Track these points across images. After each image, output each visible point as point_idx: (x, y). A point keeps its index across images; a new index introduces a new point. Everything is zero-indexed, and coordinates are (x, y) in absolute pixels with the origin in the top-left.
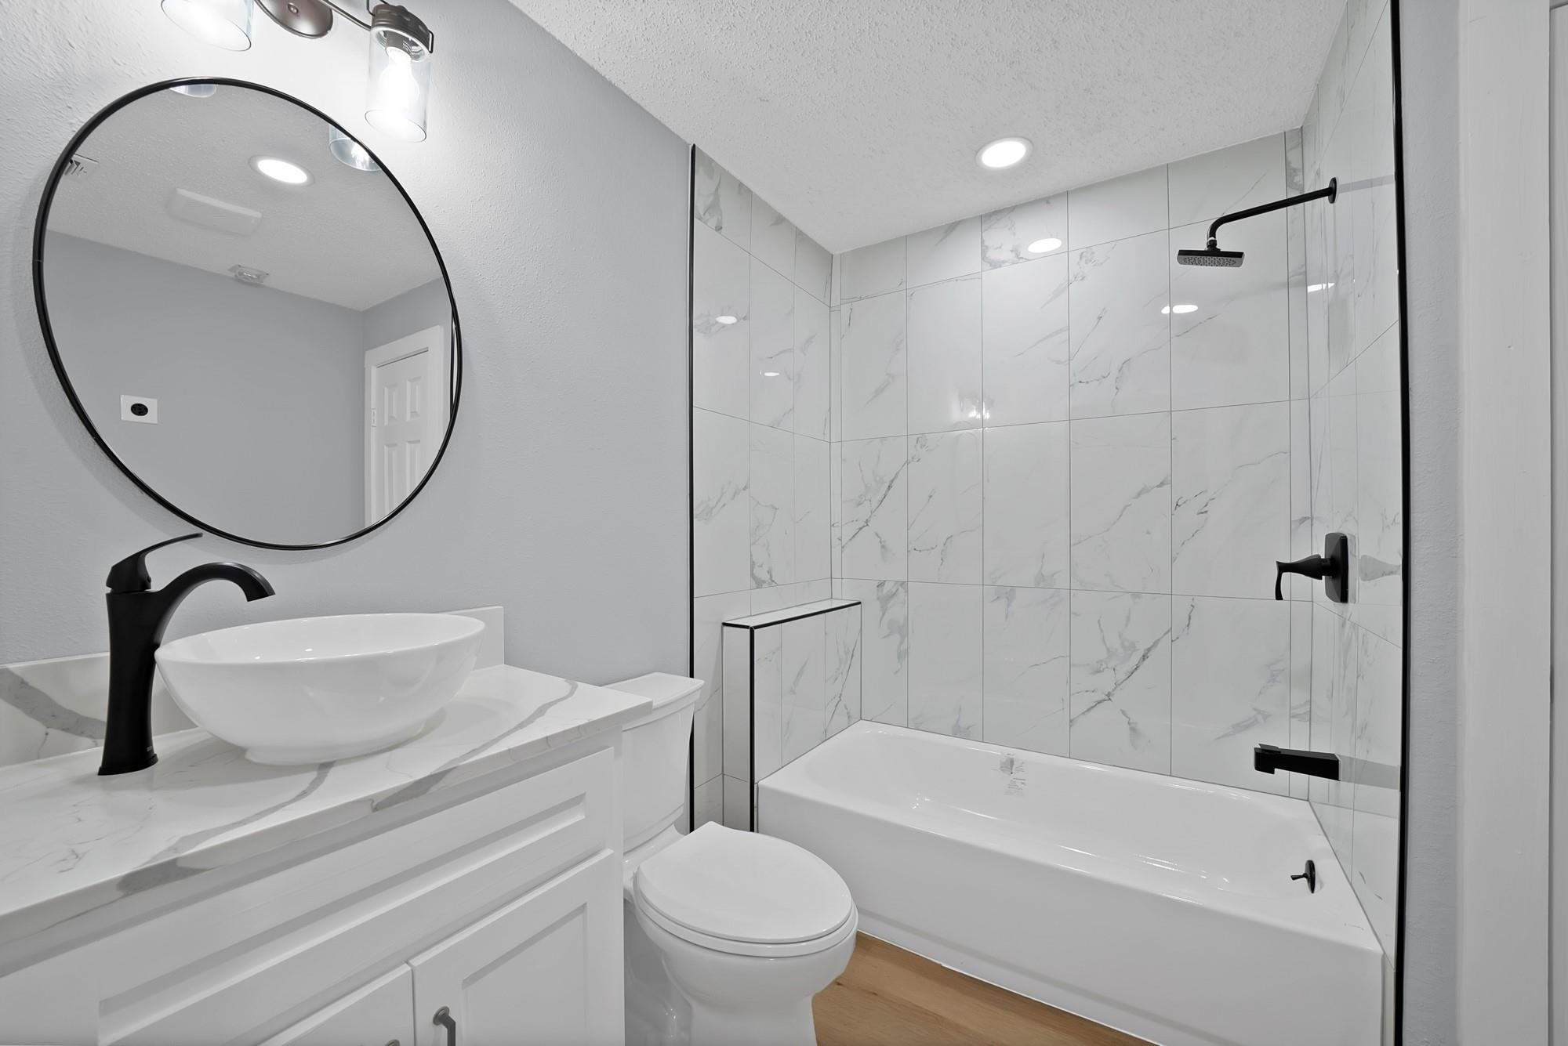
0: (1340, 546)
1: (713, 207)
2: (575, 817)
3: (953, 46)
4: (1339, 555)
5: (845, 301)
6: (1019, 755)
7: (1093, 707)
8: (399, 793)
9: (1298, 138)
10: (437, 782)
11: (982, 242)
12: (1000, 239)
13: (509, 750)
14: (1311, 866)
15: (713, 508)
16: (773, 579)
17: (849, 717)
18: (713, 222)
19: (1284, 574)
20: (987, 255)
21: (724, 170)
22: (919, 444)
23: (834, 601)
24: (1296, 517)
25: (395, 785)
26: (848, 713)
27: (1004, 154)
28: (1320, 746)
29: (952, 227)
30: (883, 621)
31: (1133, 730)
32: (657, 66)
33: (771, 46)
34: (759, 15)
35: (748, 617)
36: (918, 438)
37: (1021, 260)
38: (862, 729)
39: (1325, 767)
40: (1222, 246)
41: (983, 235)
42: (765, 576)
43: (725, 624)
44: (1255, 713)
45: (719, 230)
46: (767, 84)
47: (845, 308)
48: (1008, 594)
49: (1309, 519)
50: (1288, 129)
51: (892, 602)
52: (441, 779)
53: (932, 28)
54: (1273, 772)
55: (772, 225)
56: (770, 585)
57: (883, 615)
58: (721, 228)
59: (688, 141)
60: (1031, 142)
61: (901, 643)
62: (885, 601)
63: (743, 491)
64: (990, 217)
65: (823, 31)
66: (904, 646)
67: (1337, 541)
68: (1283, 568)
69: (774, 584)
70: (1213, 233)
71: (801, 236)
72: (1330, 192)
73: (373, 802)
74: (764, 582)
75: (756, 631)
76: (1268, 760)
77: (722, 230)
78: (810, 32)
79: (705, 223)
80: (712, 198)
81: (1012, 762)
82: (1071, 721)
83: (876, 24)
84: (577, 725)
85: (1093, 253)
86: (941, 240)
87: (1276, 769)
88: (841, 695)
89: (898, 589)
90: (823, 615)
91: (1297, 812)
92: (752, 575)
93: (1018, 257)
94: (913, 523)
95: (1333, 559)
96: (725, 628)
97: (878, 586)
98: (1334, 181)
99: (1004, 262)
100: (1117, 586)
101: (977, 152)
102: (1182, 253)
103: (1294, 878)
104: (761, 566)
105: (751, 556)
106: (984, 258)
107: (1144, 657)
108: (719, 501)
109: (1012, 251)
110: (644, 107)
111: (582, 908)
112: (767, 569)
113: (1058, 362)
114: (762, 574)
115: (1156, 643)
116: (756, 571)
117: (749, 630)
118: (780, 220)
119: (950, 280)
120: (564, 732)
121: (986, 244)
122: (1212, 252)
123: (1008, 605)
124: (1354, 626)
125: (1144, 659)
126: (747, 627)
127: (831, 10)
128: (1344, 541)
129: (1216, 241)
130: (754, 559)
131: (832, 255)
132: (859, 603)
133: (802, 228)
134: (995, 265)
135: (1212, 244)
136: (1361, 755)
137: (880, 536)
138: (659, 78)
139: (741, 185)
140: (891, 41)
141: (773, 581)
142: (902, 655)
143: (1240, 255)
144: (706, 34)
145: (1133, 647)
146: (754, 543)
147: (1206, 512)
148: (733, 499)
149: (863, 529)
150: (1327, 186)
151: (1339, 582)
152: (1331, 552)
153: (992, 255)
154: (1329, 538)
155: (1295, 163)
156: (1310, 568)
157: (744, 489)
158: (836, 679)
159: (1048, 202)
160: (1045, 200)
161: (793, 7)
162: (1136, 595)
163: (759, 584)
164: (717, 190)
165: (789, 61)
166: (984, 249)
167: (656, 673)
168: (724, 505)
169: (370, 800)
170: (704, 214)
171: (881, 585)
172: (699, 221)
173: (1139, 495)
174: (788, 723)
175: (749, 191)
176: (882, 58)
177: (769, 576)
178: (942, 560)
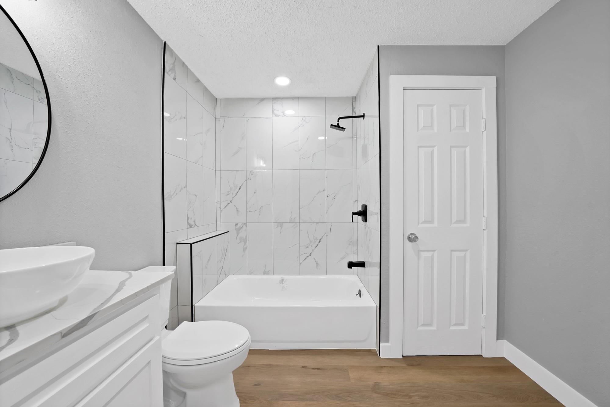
0: (365, 207)
1: (172, 69)
2: (144, 326)
3: (273, 43)
4: (365, 210)
5: (222, 117)
6: (285, 277)
7: (306, 258)
8: (74, 327)
9: (354, 99)
10: (91, 319)
11: (273, 107)
12: (278, 107)
13: (121, 300)
14: (360, 291)
15: (172, 195)
16: (196, 224)
17: (225, 275)
18: (172, 76)
19: (354, 215)
20: (274, 112)
21: (177, 56)
22: (251, 174)
23: (217, 232)
24: (354, 200)
25: (70, 325)
26: (225, 273)
27: (282, 81)
28: (360, 260)
29: (263, 99)
30: (238, 238)
31: (317, 263)
32: (155, 5)
33: (209, 18)
34: (207, 6)
35: (186, 240)
36: (250, 172)
37: (285, 116)
38: (230, 278)
39: (362, 265)
40: (341, 125)
41: (273, 105)
42: (193, 223)
43: (178, 243)
44: (346, 254)
45: (175, 79)
46: (204, 31)
47: (222, 120)
48: (281, 225)
49: (357, 201)
50: (353, 96)
51: (241, 230)
52: (93, 317)
53: (268, 35)
54: (352, 268)
55: (195, 82)
56: (194, 227)
57: (238, 235)
58: (176, 79)
59: (162, 39)
60: (291, 80)
61: (245, 244)
62: (238, 231)
63: (184, 189)
64: (275, 99)
65: (230, 21)
66: (245, 246)
67: (365, 206)
68: (354, 214)
69: (196, 226)
70: (338, 121)
71: (205, 89)
72: (363, 116)
73: (62, 333)
74: (192, 225)
75: (193, 245)
76: (351, 265)
77: (176, 80)
78: (225, 20)
79: (169, 75)
80: (172, 66)
81: (283, 280)
82: (300, 264)
83: (250, 27)
84: (147, 286)
85: (306, 119)
86: (259, 103)
87: (353, 267)
88: (222, 267)
89: (243, 226)
90: (216, 237)
91: (355, 278)
92: (188, 223)
93: (284, 114)
94: (248, 202)
95: (364, 211)
96: (178, 245)
97: (235, 225)
98: (364, 114)
99: (279, 115)
100: (312, 221)
101: (274, 78)
102: (332, 125)
103: (356, 295)
104: (191, 219)
105: (187, 215)
106: (273, 112)
107: (320, 241)
108: (174, 192)
109: (282, 112)
110: (144, 19)
111: (149, 362)
112: (194, 220)
113: (296, 151)
114: (192, 222)
115: (322, 237)
116: (190, 221)
117: (190, 245)
118: (198, 81)
119: (261, 118)
120: (142, 289)
121: (274, 108)
122: (338, 127)
123: (281, 229)
124: (369, 228)
125: (319, 242)
126: (189, 244)
127: (235, 16)
128: (366, 206)
129: (339, 123)
130: (188, 216)
131: (217, 99)
132: (228, 232)
133: (206, 85)
134: (277, 116)
135: (338, 124)
136: (370, 261)
137: (236, 206)
138: (155, 11)
139: (183, 63)
140: (254, 34)
141: (196, 225)
142: (245, 249)
143: (345, 129)
144: (182, 3)
145: (317, 239)
146: (188, 210)
147: (334, 199)
148: (180, 191)
149: (229, 204)
150: (362, 115)
151: (365, 217)
152: (363, 209)
153: (276, 112)
154: (363, 206)
155: (354, 106)
156: (359, 214)
157: (184, 188)
158: (221, 261)
159: (293, 99)
160: (293, 98)
161: (221, 9)
162: (317, 223)
163: (191, 226)
164: (174, 63)
165: (215, 26)
166: (273, 110)
167: (150, 267)
168: (177, 194)
169: (60, 332)
170: (169, 72)
171: (236, 224)
172: (167, 74)
173: (318, 194)
174: (205, 280)
175: (187, 66)
176: (250, 38)
177: (194, 223)
178: (259, 215)
